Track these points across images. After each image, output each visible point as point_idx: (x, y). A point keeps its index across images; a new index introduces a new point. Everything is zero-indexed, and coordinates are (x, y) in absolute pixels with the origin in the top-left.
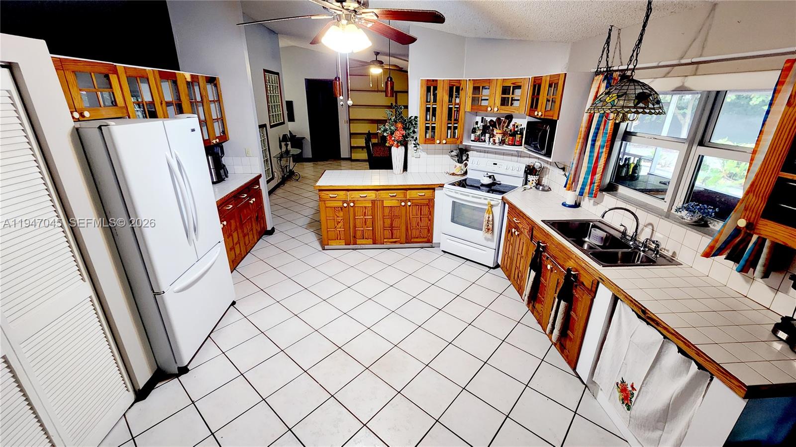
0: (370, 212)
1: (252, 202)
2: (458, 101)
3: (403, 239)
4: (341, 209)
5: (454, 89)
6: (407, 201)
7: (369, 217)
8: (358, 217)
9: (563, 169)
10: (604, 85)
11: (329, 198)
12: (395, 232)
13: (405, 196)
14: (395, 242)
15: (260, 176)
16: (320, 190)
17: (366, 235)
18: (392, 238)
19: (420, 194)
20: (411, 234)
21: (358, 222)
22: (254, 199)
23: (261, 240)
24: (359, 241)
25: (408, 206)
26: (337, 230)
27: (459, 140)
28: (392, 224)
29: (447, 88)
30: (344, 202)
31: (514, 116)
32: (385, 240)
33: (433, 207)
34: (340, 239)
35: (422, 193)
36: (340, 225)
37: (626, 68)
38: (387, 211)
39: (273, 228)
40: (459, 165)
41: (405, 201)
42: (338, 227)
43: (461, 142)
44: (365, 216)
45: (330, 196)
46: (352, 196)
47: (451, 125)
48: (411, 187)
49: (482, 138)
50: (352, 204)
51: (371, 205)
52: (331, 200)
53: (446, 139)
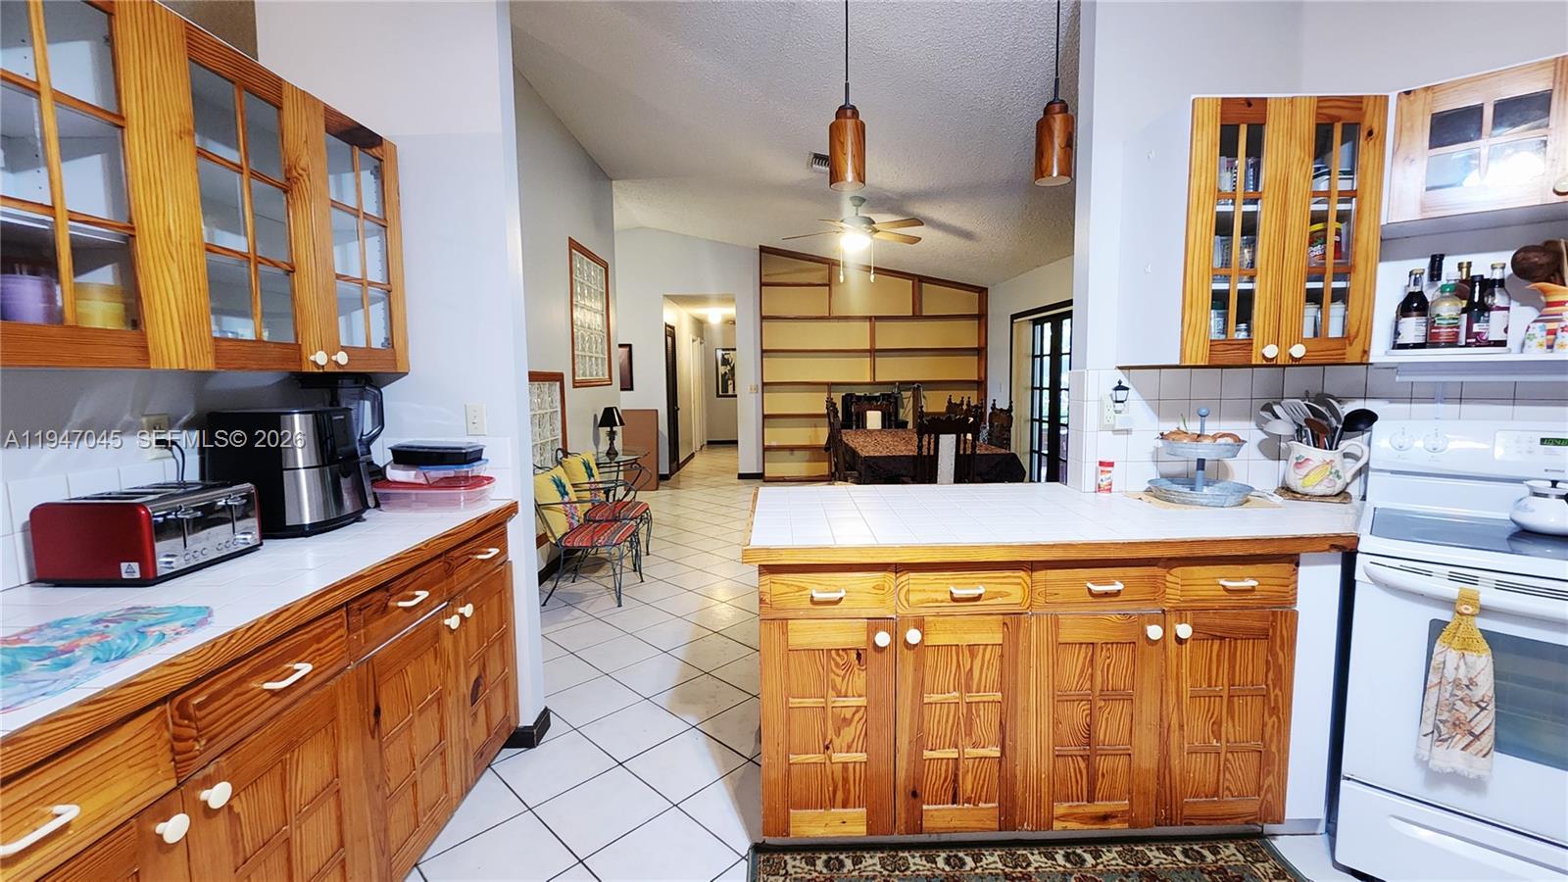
0: (993, 674)
1: (453, 622)
2: (1350, 183)
3: (1143, 803)
4: (859, 656)
5: (1337, 132)
6: (1171, 620)
7: (990, 696)
8: (936, 697)
11: (807, 604)
12: (1104, 767)
13: (1157, 589)
14: (1103, 818)
15: (511, 510)
16: (767, 569)
17: (969, 784)
18: (1091, 797)
19: (1231, 584)
20: (1181, 779)
22: (468, 610)
23: (488, 778)
24: (933, 813)
25: (1173, 645)
26: (835, 758)
27: (1352, 343)
28: (1090, 728)
29: (1306, 127)
30: (875, 624)
32: (1060, 807)
33: (1290, 644)
34: (846, 803)
35: (1242, 578)
36: (849, 733)
38: (1072, 666)
39: (546, 712)
40: (1320, 456)
41: (1163, 618)
42: (837, 742)
43: (1366, 352)
44: (969, 690)
45: (812, 597)
46: (913, 598)
47: (1318, 285)
48: (1199, 552)
49: (1476, 328)
50: (913, 636)
51: (998, 638)
52: (813, 614)
53: (1303, 341)
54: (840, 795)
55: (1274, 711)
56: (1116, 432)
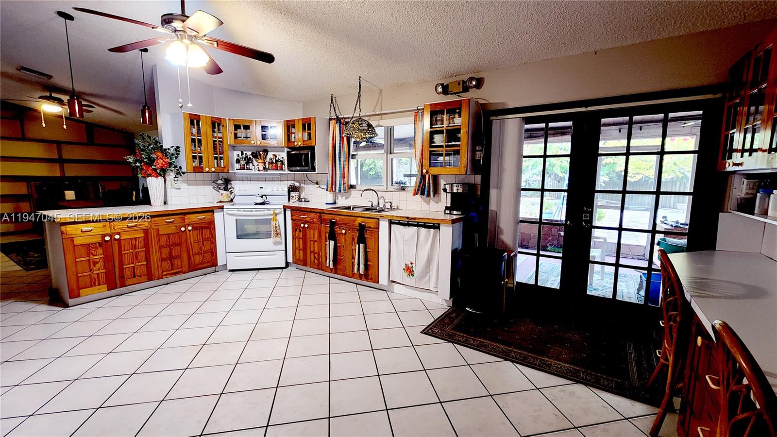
0: (142, 244)
2: (220, 135)
3: (186, 268)
4: (100, 244)
5: (216, 124)
6: (187, 226)
7: (142, 250)
8: (126, 252)
9: (317, 183)
10: (337, 126)
11: (80, 232)
12: (175, 262)
13: (183, 220)
14: (176, 273)
16: (64, 224)
17: (138, 272)
18: (172, 269)
19: (199, 218)
20: (194, 261)
21: (126, 259)
24: (128, 282)
25: (188, 232)
26: (94, 273)
27: (226, 168)
28: (170, 253)
29: (209, 123)
30: (104, 235)
31: (269, 151)
32: (164, 273)
33: (214, 229)
34: (99, 285)
35: (201, 216)
36: (98, 266)
37: (351, 116)
38: (163, 241)
40: (225, 193)
41: (185, 226)
42: (94, 269)
43: (228, 170)
44: (136, 249)
45: (82, 230)
46: (115, 228)
47: (217, 156)
48: (191, 211)
49: (247, 166)
50: (117, 237)
51: (143, 235)
52: (82, 235)
53: (214, 167)
54: (97, 283)
55: (212, 243)
56: (176, 189)
